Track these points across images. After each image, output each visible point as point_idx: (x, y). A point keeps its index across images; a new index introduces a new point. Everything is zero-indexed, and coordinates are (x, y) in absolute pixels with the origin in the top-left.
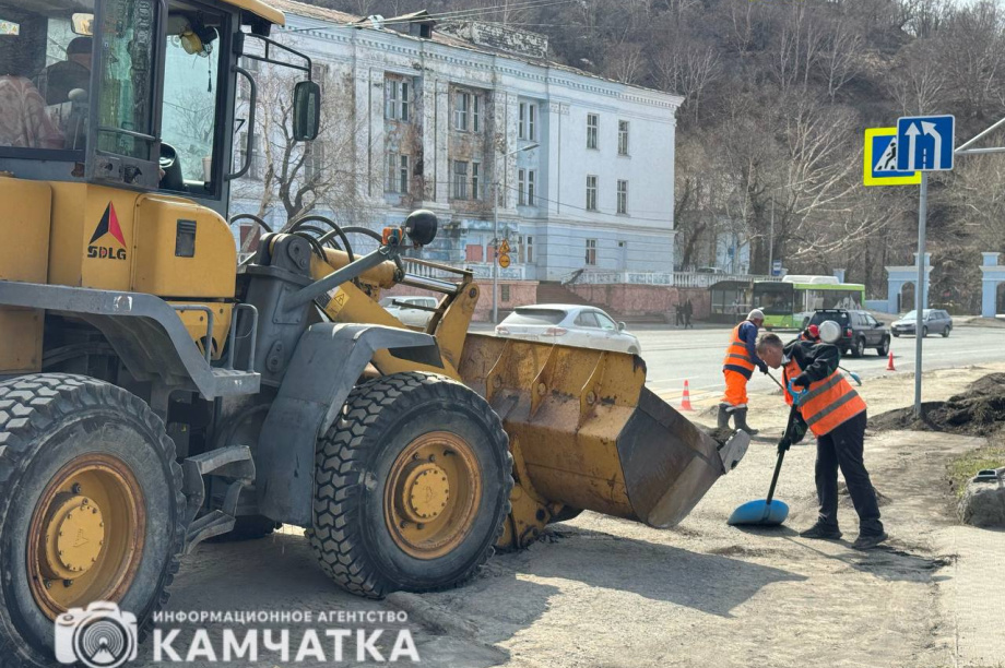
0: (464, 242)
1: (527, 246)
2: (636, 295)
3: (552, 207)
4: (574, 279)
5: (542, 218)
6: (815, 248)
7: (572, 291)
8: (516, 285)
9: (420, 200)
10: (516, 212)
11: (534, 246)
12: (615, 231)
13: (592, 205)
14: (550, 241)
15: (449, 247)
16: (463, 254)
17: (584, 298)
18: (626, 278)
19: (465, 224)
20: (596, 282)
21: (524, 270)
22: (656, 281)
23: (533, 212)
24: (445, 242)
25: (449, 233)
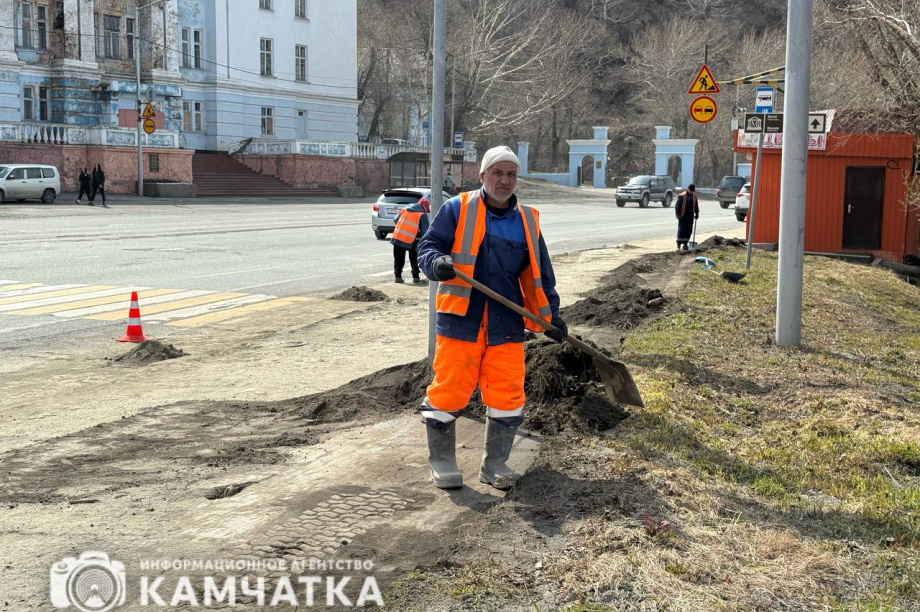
0: (115, 106)
1: (194, 112)
2: (309, 166)
3: (221, 72)
4: (243, 149)
5: (210, 83)
6: (497, 120)
7: (241, 161)
8: (167, 154)
9: (61, 58)
10: (180, 75)
11: (202, 113)
12: (294, 99)
13: (267, 71)
14: (220, 107)
15: (99, 111)
16: (114, 119)
17: (254, 169)
18: (297, 148)
19: (115, 86)
20: (266, 152)
21: (176, 137)
22: (330, 151)
23: (200, 76)
24: (94, 105)
25: (98, 96)
